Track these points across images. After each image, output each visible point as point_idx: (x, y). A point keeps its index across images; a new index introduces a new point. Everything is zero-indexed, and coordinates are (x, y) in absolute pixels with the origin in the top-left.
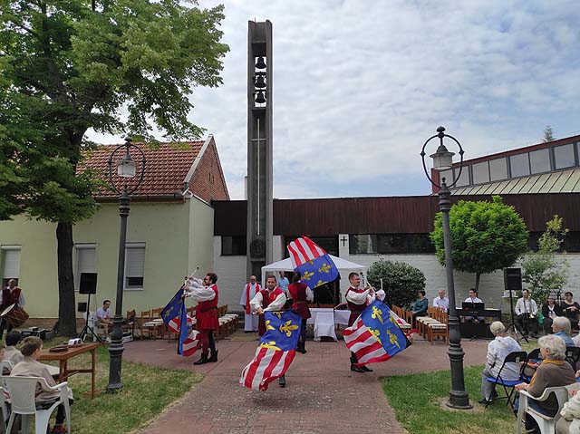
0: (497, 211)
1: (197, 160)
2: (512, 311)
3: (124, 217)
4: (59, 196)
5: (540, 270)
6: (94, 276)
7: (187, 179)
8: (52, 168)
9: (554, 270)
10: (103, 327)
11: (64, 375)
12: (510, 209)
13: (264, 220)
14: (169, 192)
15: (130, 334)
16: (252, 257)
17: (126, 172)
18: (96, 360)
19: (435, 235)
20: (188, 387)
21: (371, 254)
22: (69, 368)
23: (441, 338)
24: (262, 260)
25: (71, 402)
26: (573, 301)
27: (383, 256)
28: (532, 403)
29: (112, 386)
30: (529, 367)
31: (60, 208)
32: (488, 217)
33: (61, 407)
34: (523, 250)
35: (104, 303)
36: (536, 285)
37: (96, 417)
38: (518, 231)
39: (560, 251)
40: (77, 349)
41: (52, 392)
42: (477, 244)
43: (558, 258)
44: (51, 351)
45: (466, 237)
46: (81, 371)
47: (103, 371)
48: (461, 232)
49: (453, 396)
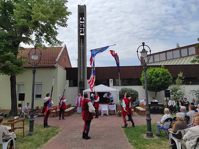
0: (162, 71)
1: (60, 54)
2: (167, 104)
3: (34, 73)
4: (11, 66)
5: (176, 90)
6: (24, 94)
7: (57, 60)
8: (8, 56)
9: (181, 90)
10: (27, 112)
11: (13, 130)
12: (167, 70)
13: (84, 74)
14: (50, 65)
15: (37, 115)
16: (80, 87)
17: (35, 58)
18: (25, 124)
19: (142, 79)
20: (57, 133)
21: (120, 86)
22: (15, 127)
23: (144, 114)
24: (83, 88)
25: (15, 139)
26: (187, 101)
27: (124, 86)
28: (173, 135)
29: (30, 133)
30: (173, 123)
31: (11, 70)
32: (159, 73)
33: (12, 141)
34: (171, 84)
35: (27, 104)
36: (175, 96)
37: (25, 144)
38: (169, 78)
39: (182, 84)
40: (18, 120)
41: (9, 136)
42: (155, 82)
43: (182, 86)
44: (8, 121)
45: (152, 80)
46: (19, 128)
47: (27, 128)
48: (150, 78)
49: (148, 133)
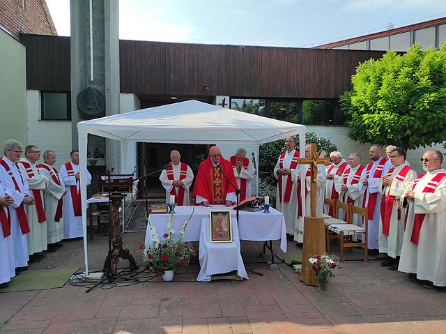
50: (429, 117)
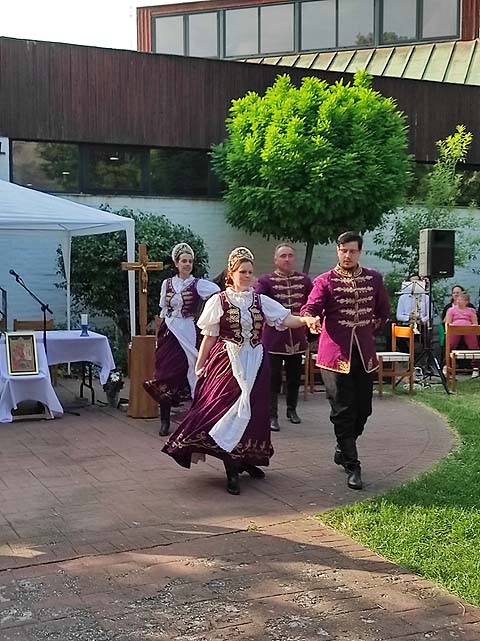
50: (330, 196)
